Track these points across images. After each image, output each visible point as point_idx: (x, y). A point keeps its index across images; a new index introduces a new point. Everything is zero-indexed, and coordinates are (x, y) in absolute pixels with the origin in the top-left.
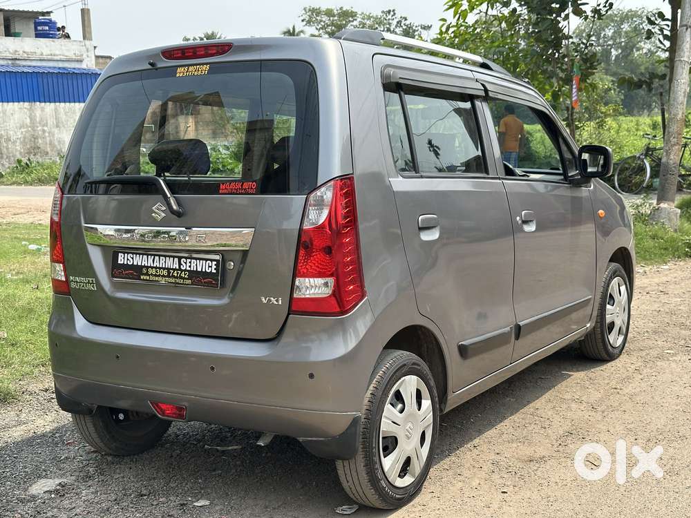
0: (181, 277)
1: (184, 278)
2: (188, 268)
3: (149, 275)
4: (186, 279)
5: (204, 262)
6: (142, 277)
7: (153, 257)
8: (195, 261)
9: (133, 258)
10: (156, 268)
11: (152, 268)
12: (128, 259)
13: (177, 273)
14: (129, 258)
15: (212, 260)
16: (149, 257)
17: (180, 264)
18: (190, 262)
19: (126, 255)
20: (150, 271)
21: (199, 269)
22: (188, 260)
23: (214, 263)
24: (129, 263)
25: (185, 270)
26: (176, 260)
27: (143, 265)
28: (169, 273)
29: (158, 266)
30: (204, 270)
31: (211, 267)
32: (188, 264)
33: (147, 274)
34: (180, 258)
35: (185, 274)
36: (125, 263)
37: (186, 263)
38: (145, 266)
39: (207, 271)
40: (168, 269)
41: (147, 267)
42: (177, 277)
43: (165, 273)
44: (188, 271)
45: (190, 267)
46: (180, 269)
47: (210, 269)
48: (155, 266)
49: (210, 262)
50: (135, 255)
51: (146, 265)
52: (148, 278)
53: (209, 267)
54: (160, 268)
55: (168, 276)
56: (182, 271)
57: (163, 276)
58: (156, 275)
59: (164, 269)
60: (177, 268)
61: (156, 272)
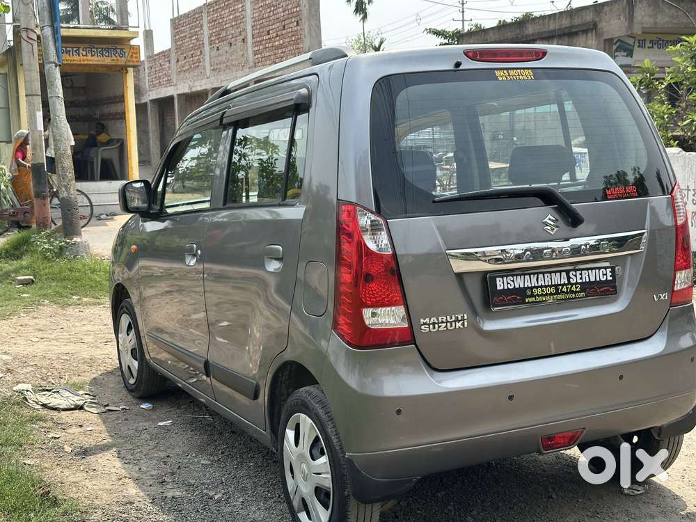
0: (572, 292)
1: (576, 292)
2: (579, 281)
3: (534, 296)
4: (578, 292)
5: (597, 270)
6: (527, 300)
7: (536, 275)
8: (586, 272)
9: (513, 281)
10: (541, 287)
11: (537, 287)
12: (508, 283)
13: (567, 288)
14: (509, 281)
15: (606, 268)
16: (532, 276)
17: (569, 278)
18: (581, 274)
19: (505, 278)
20: (535, 292)
21: (593, 279)
22: (578, 272)
23: (609, 270)
24: (510, 287)
25: (576, 283)
26: (564, 274)
27: (526, 286)
28: (557, 289)
29: (543, 284)
30: (598, 279)
31: (606, 274)
32: (579, 276)
33: (532, 296)
34: (568, 272)
35: (576, 288)
36: (506, 288)
37: (576, 276)
38: (528, 288)
39: (602, 279)
40: (556, 286)
41: (532, 288)
42: (567, 293)
43: (553, 290)
44: (579, 283)
45: (581, 278)
46: (569, 283)
47: (605, 276)
48: (540, 285)
49: (604, 270)
50: (515, 277)
51: (530, 286)
52: (534, 300)
53: (604, 275)
54: (546, 287)
55: (557, 293)
56: (572, 284)
57: (551, 294)
58: (542, 295)
59: (551, 286)
60: (566, 282)
61: (543, 291)
